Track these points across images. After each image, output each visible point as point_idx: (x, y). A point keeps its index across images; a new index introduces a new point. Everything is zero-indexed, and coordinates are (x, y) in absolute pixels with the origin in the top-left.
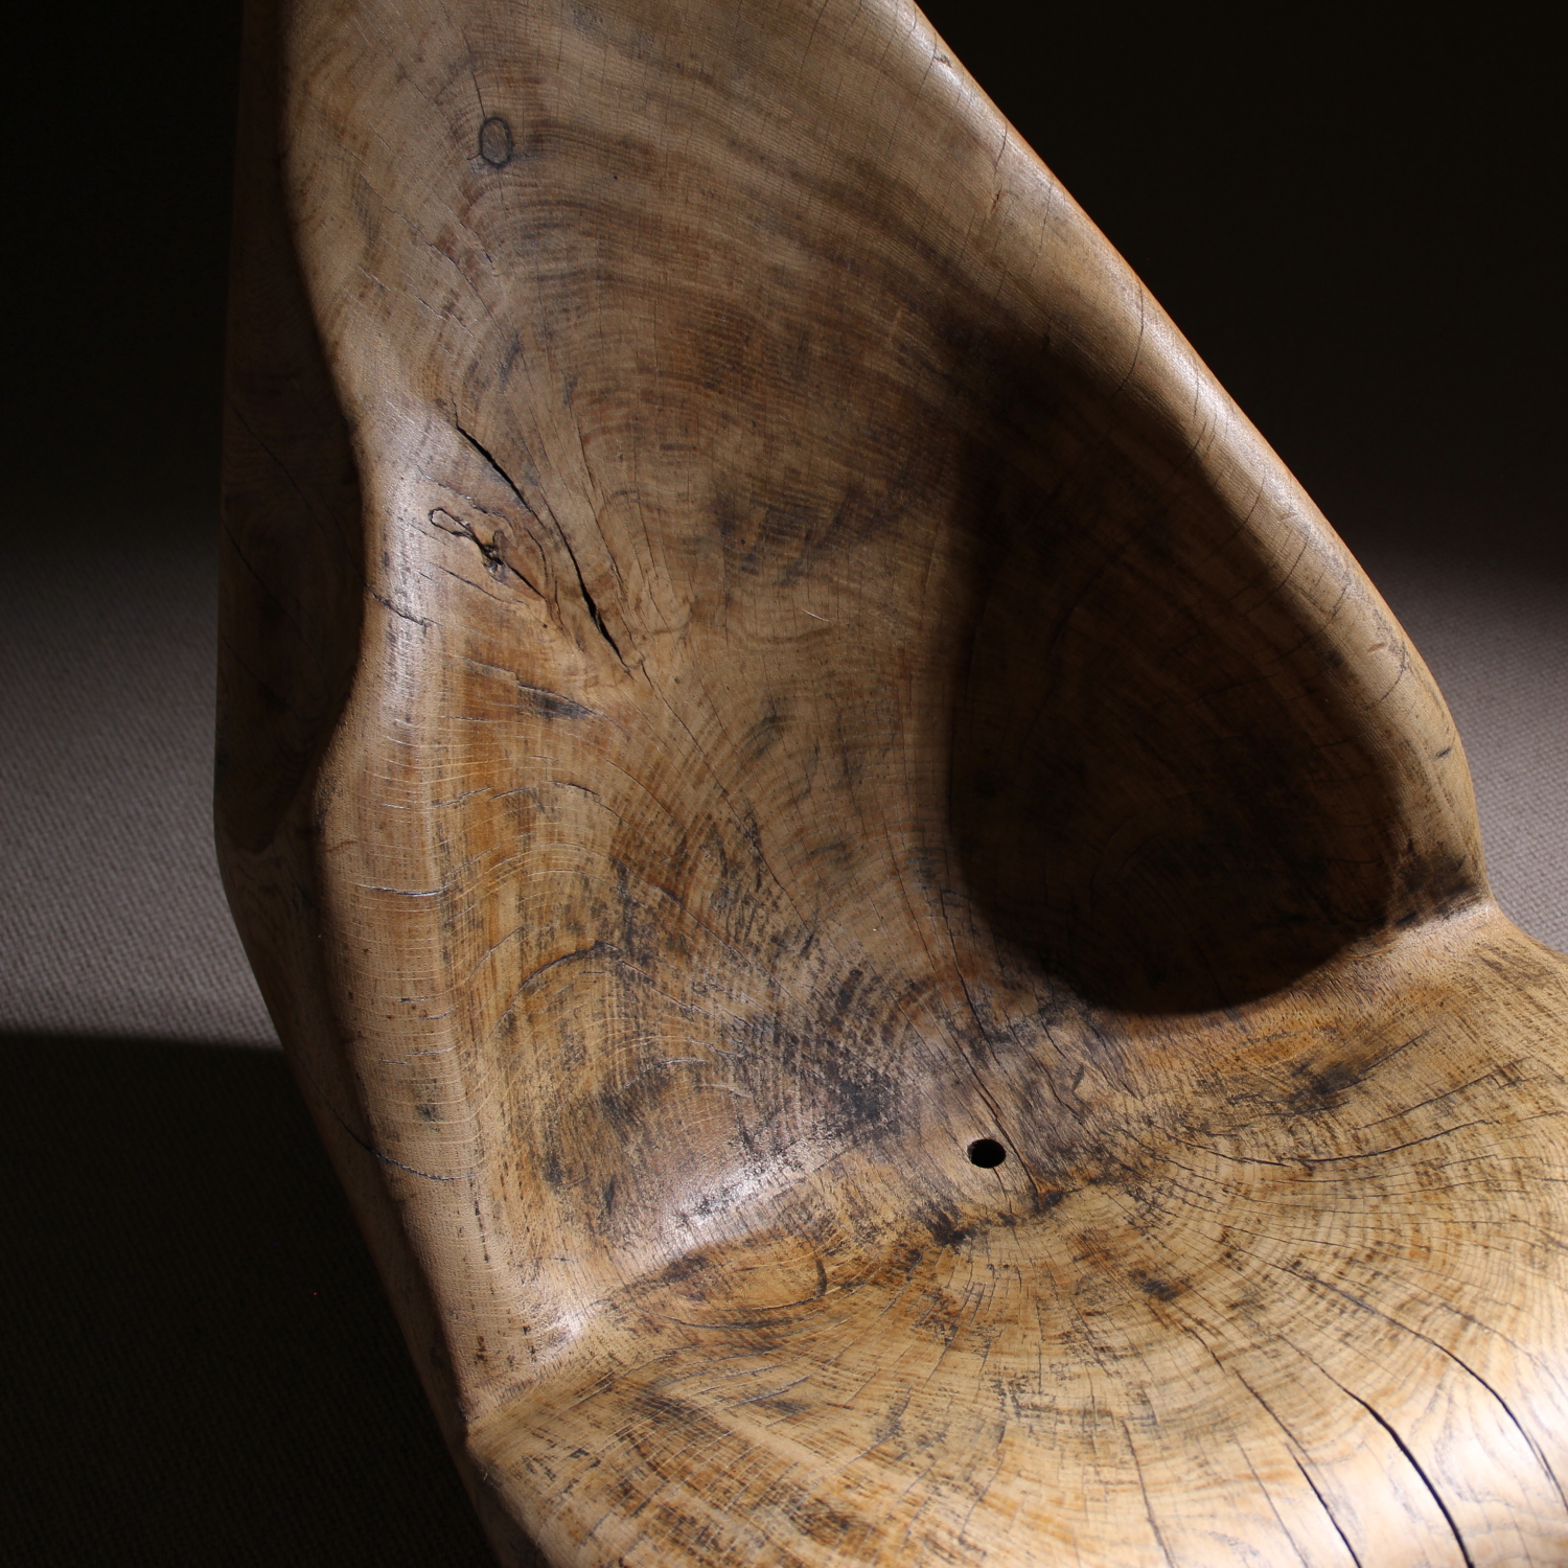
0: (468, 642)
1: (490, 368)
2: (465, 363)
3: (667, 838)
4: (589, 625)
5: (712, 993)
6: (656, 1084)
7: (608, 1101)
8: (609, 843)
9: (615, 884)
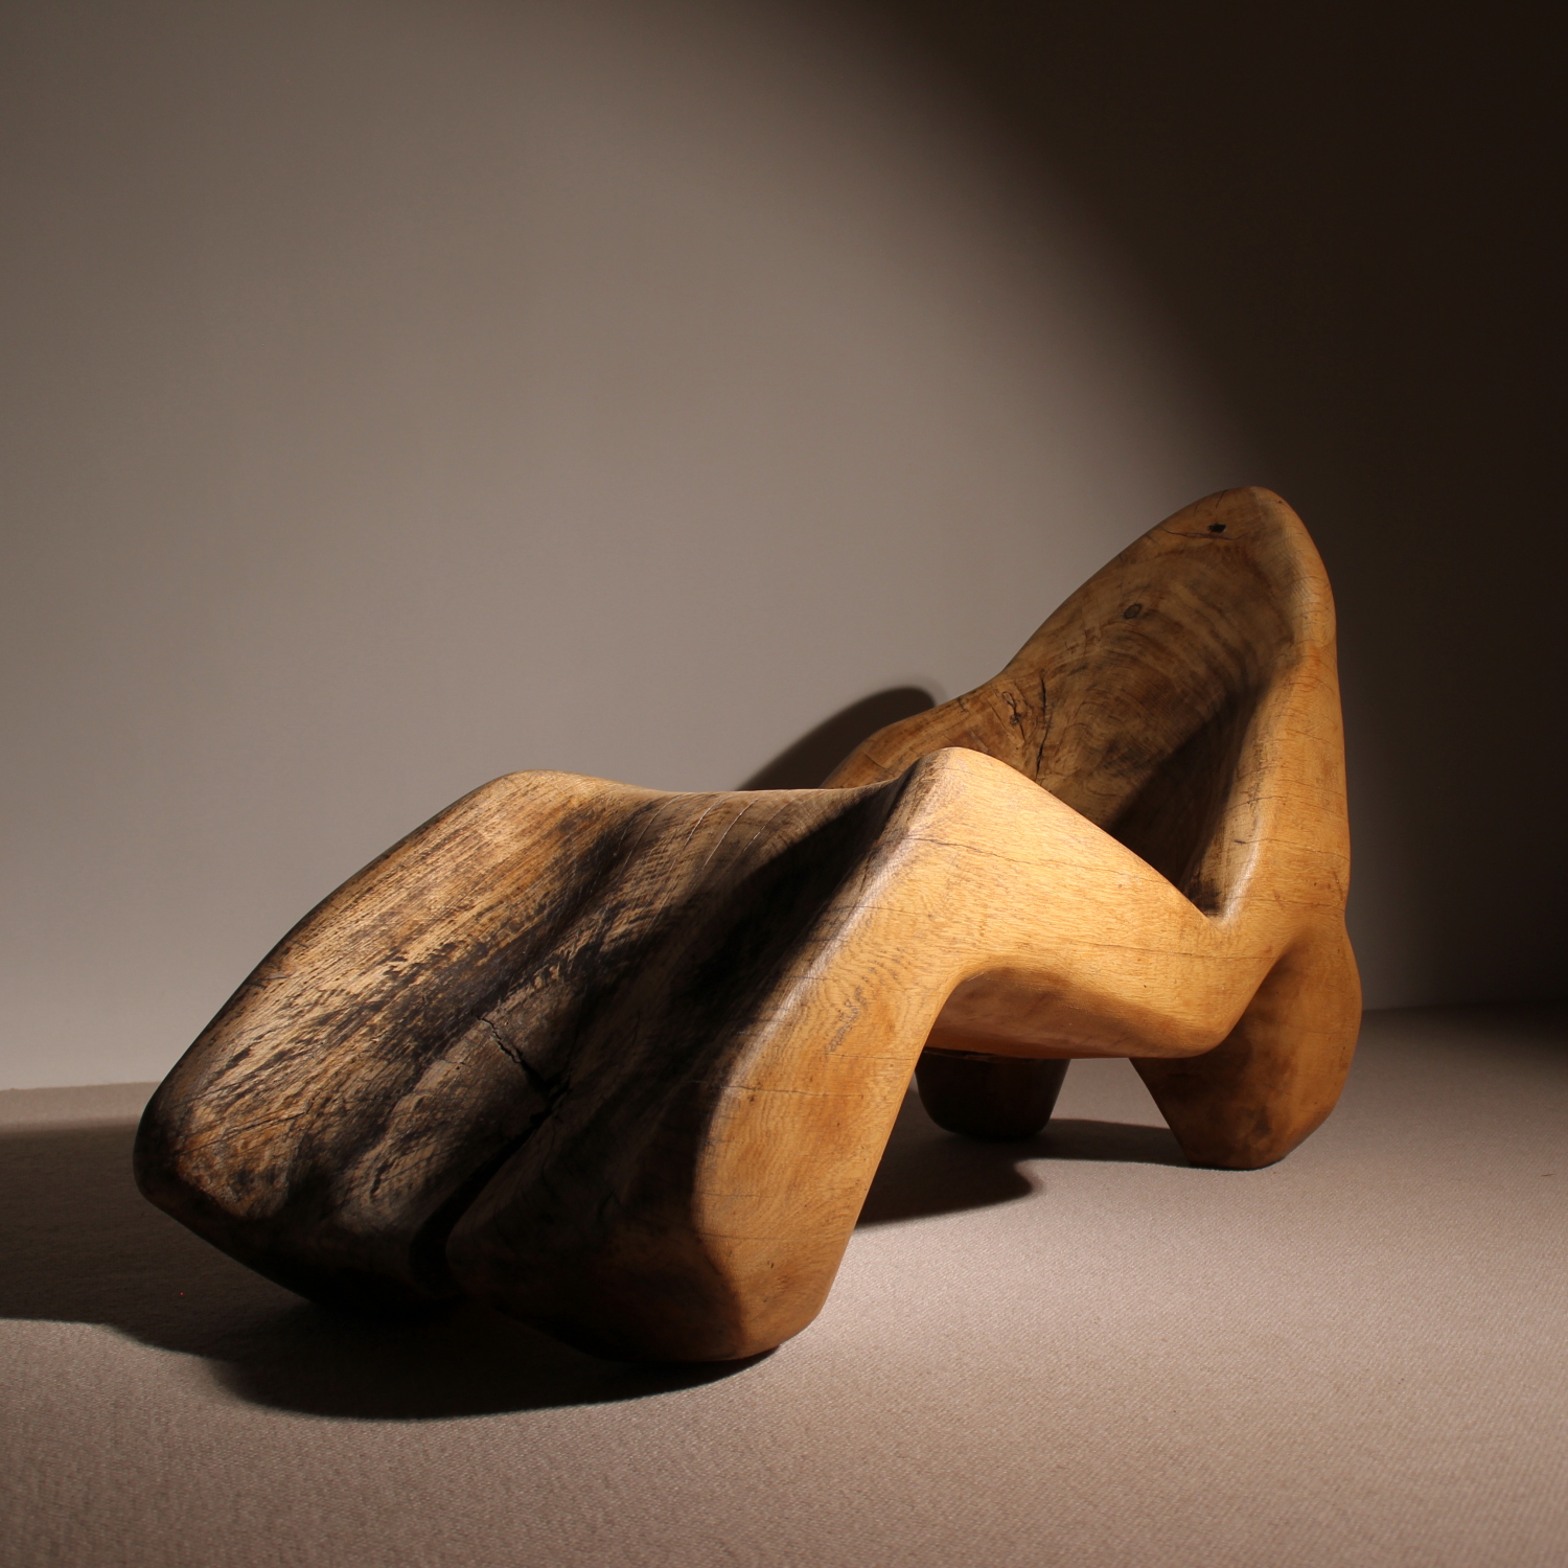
0: (976, 726)
1: (1070, 668)
2: (1061, 663)
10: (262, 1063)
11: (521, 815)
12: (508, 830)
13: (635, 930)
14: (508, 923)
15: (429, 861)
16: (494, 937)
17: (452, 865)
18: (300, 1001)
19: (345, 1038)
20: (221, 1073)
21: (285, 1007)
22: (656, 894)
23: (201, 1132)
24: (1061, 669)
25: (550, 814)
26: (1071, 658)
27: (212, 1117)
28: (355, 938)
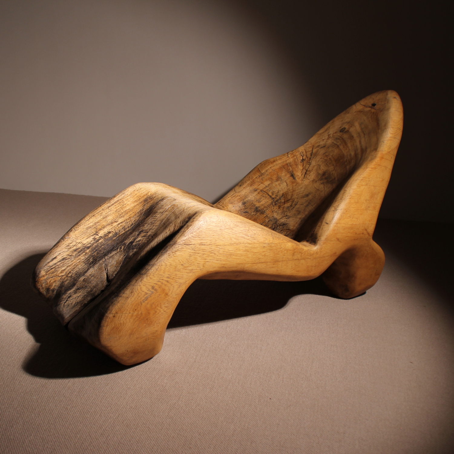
0: (290, 162)
1: (321, 146)
2: (319, 144)
3: (289, 197)
4: (304, 174)
5: (276, 213)
6: (262, 213)
7: (257, 208)
8: (284, 192)
9: (281, 196)
10: (59, 260)
11: (135, 196)
12: (131, 200)
13: (142, 240)
14: (124, 228)
15: (110, 208)
16: (120, 231)
17: (115, 210)
18: (71, 245)
19: (79, 255)
20: (49, 263)
21: (67, 246)
22: (150, 230)
23: (41, 277)
24: (318, 146)
25: (143, 196)
26: (322, 143)
27: (44, 274)
28: (87, 229)
